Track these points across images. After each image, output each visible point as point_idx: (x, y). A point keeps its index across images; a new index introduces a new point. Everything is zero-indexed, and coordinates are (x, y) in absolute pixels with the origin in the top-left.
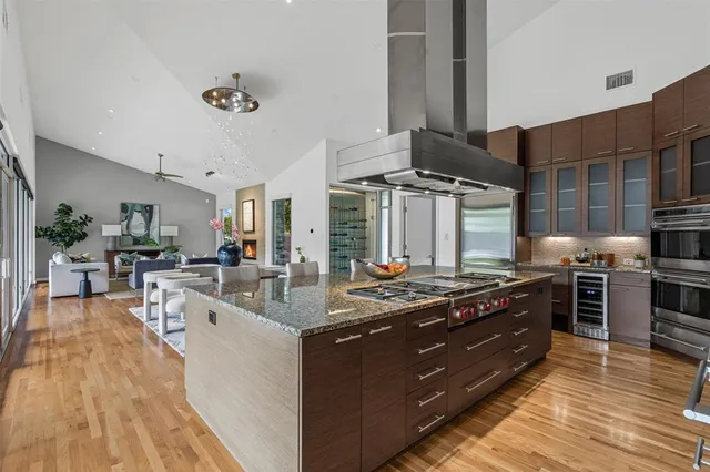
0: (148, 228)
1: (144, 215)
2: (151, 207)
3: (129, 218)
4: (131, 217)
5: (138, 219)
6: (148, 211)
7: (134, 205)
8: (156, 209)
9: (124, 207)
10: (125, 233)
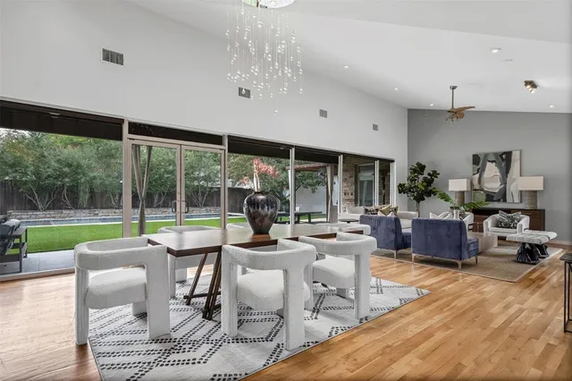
0: (504, 182)
1: (499, 166)
2: (509, 154)
3: (481, 171)
4: (484, 170)
5: (492, 170)
6: (505, 160)
7: (486, 155)
8: (516, 156)
9: (476, 160)
10: (477, 187)
